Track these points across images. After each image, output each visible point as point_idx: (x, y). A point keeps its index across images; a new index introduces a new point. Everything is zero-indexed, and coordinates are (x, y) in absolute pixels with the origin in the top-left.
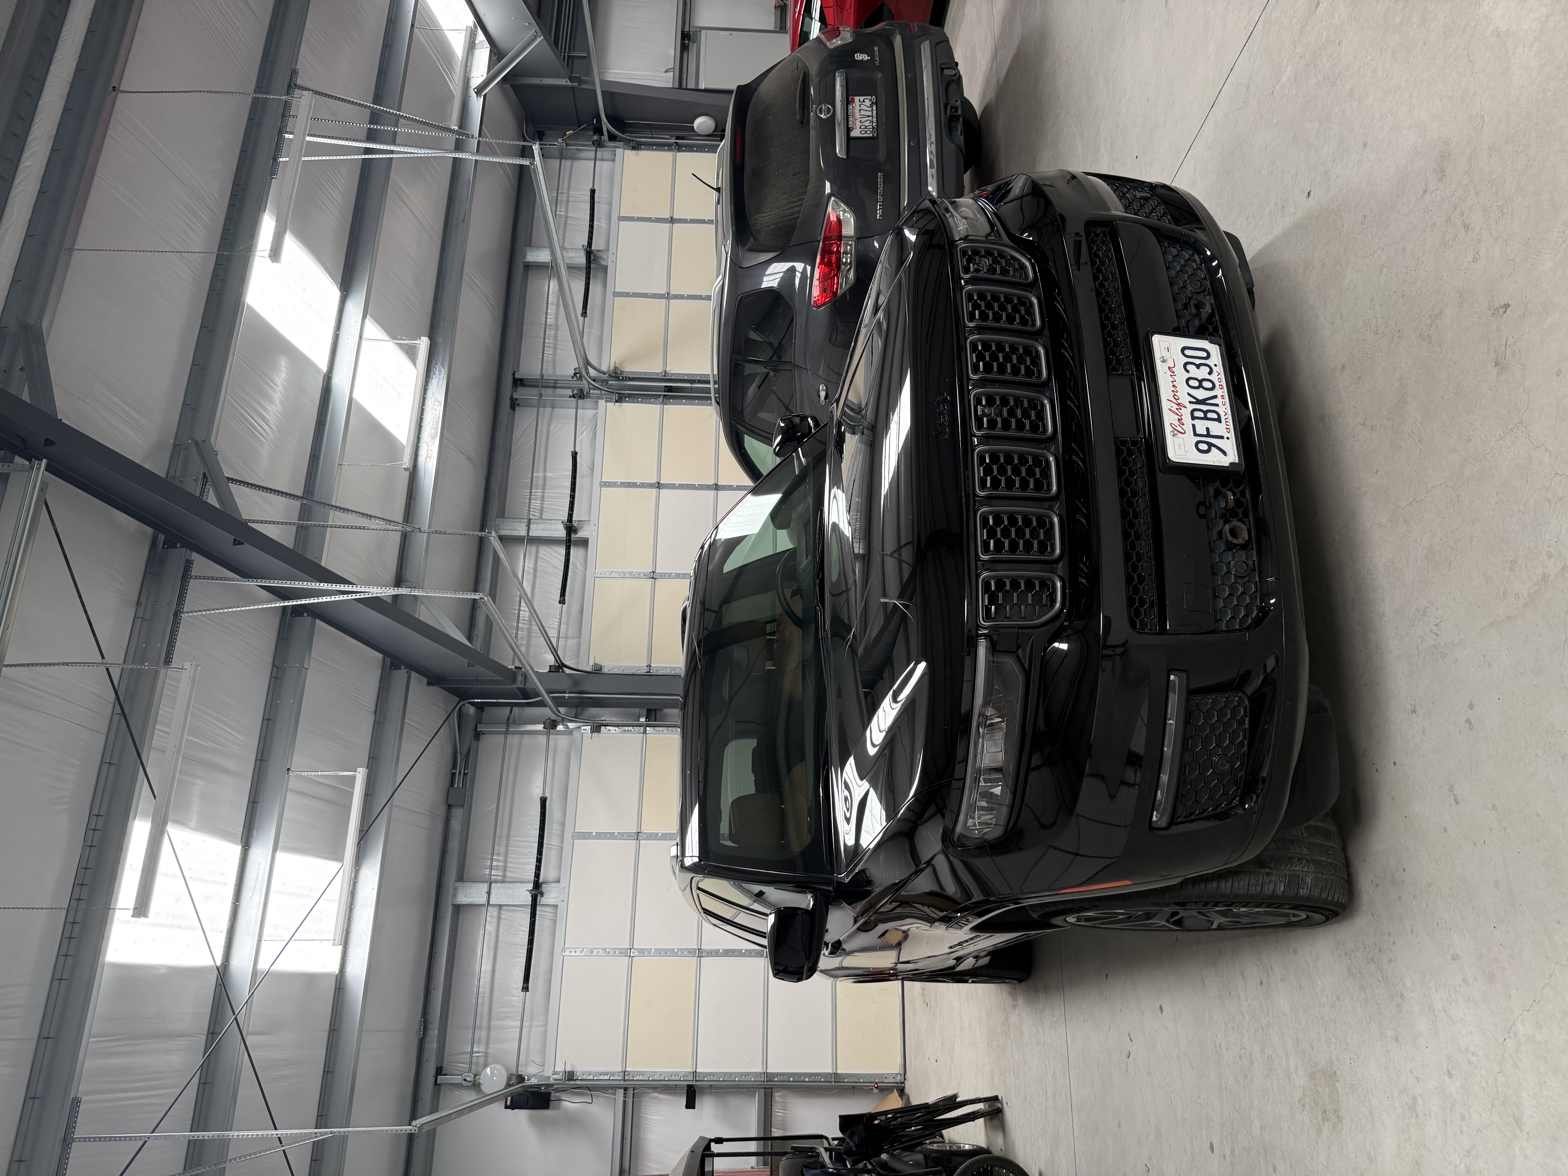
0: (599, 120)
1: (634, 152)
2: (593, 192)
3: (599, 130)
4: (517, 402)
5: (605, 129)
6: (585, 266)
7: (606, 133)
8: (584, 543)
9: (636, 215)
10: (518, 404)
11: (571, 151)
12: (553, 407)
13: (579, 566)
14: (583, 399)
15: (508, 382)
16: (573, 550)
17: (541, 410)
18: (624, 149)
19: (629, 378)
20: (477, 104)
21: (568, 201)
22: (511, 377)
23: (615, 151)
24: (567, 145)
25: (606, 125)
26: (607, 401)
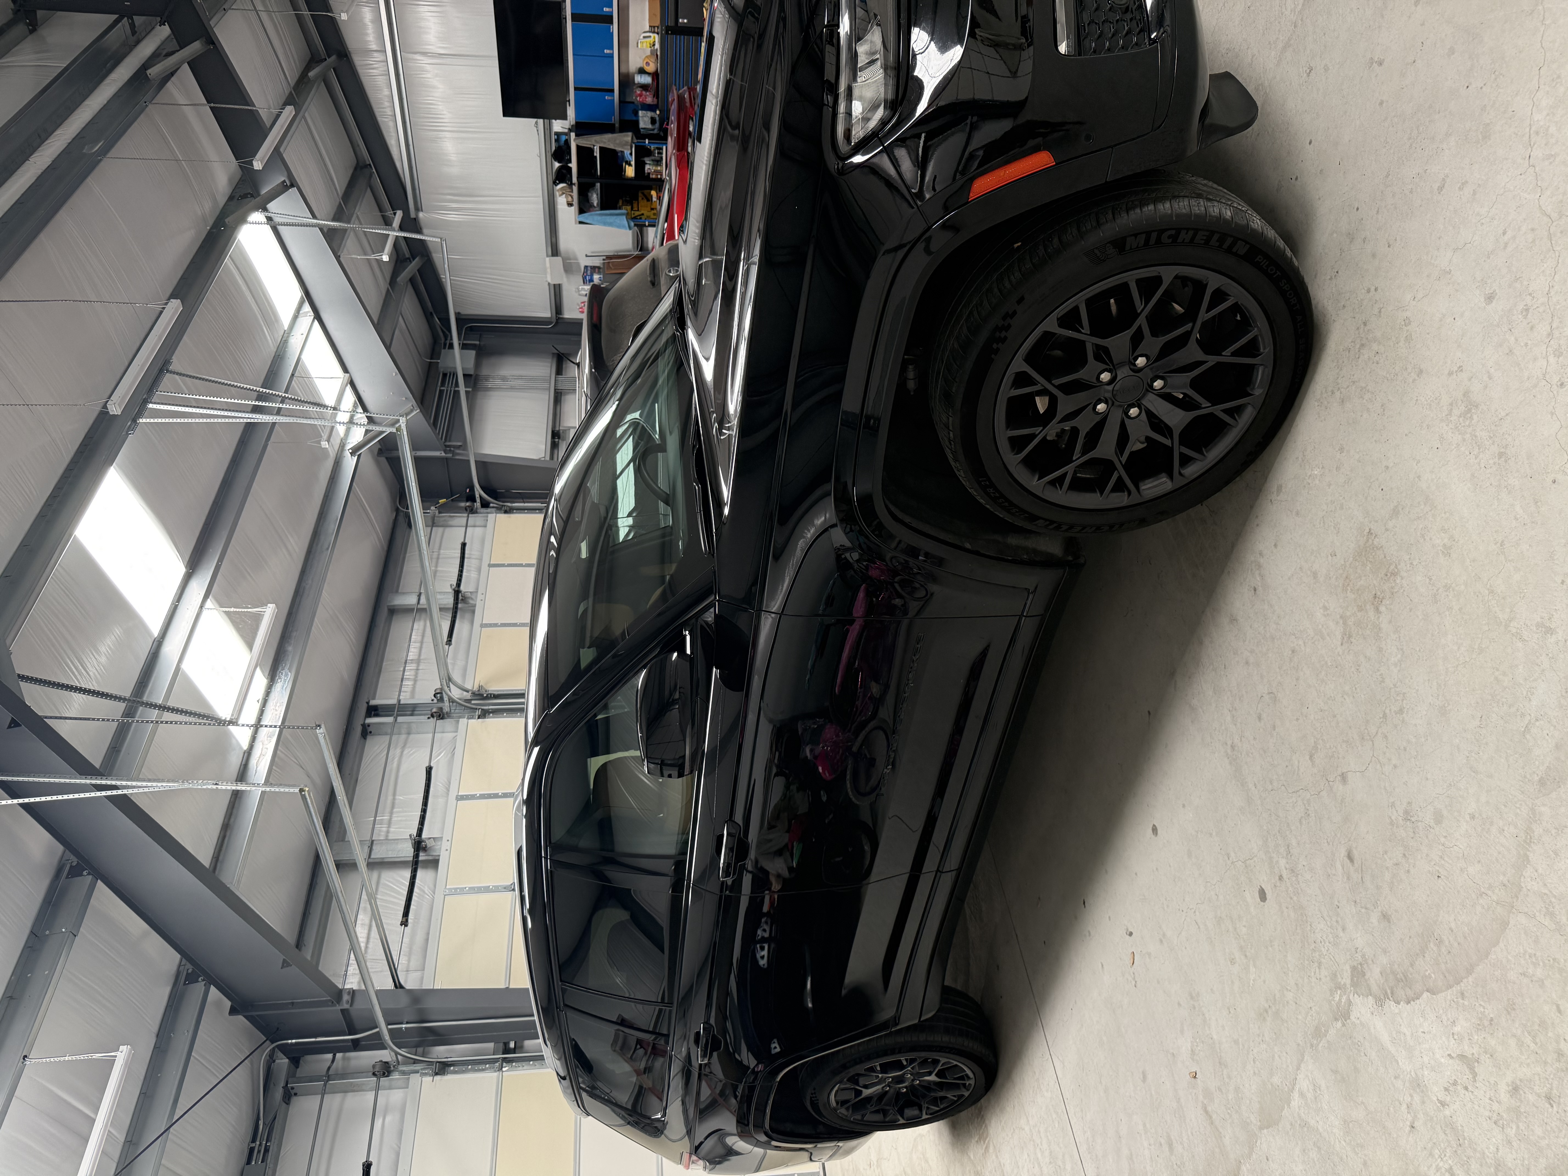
0: (472, 488)
1: (506, 515)
2: (464, 545)
3: (472, 498)
4: (369, 729)
5: (477, 496)
6: (452, 606)
7: (478, 500)
8: (434, 863)
9: (506, 563)
10: (371, 732)
11: (443, 519)
12: (409, 733)
13: (426, 890)
14: (442, 718)
15: (362, 709)
16: (420, 873)
17: (394, 737)
18: (496, 513)
19: (494, 695)
20: (350, 463)
21: (438, 558)
22: (365, 705)
23: (487, 517)
24: (440, 513)
25: (478, 491)
26: (468, 718)
